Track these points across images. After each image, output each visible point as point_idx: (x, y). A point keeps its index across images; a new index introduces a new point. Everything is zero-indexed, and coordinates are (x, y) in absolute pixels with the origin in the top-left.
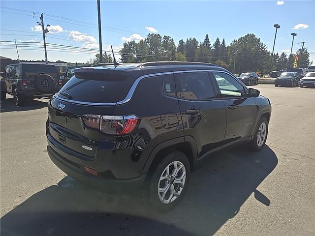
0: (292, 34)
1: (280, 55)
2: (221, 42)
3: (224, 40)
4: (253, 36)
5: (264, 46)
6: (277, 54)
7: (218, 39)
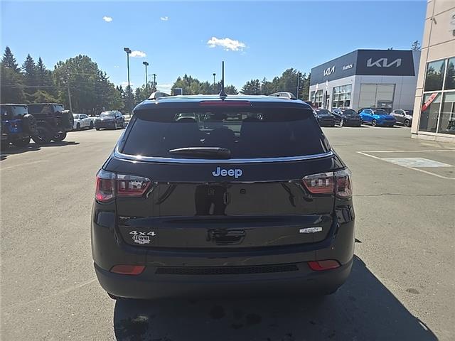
0: (144, 63)
1: (124, 88)
2: (36, 63)
3: (40, 60)
4: (87, 59)
5: (104, 75)
6: (121, 87)
7: (29, 57)
